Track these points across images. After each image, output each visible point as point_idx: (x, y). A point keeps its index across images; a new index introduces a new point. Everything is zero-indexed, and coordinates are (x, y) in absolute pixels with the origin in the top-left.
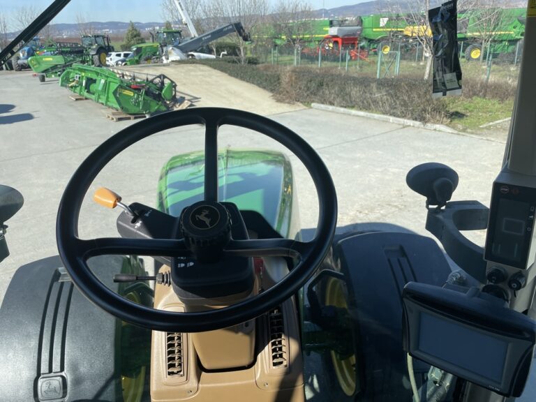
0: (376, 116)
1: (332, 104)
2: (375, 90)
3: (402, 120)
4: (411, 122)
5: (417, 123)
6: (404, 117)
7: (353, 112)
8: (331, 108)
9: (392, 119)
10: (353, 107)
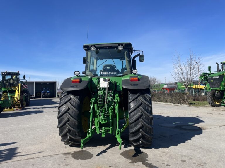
0: (168, 103)
1: (156, 101)
2: (167, 96)
3: (175, 104)
4: (177, 105)
5: (179, 105)
6: (176, 103)
7: (162, 103)
8: (156, 102)
9: (172, 104)
10: (162, 102)
